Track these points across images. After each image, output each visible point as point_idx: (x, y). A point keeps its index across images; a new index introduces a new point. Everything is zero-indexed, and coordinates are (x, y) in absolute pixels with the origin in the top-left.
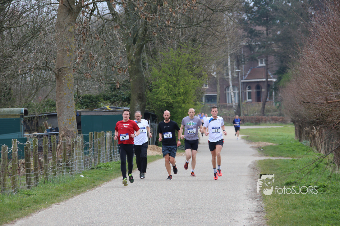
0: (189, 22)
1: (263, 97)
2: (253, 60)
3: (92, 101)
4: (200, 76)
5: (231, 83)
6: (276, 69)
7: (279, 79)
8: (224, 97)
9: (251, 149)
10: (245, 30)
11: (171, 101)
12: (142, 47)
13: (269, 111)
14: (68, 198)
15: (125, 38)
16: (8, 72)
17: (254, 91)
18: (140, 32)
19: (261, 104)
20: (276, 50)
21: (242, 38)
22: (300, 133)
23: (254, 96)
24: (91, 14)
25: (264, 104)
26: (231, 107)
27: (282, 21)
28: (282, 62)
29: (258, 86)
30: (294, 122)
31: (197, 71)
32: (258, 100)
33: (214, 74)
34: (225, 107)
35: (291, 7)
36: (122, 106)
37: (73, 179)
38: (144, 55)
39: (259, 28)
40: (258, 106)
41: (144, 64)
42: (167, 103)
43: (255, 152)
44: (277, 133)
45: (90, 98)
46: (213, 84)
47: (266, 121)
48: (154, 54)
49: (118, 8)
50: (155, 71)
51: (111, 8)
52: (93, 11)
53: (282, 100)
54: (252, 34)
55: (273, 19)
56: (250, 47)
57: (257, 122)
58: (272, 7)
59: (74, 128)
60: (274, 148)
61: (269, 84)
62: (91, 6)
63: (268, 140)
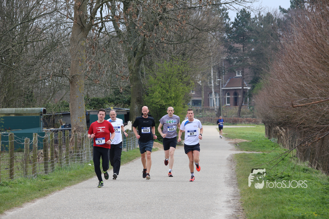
0: (180, 39)
1: (239, 102)
2: (232, 72)
3: (99, 103)
4: (188, 84)
5: (213, 90)
6: (250, 79)
7: (253, 87)
8: (207, 101)
9: (229, 145)
10: (225, 46)
11: (164, 104)
12: (141, 59)
13: (244, 114)
14: (78, 182)
15: (127, 52)
16: (30, 78)
17: (232, 97)
18: (139, 47)
19: (237, 107)
20: (250, 63)
21: (223, 53)
22: (269, 132)
23: (232, 101)
24: (100, 32)
25: (240, 108)
26: (213, 110)
27: (256, 40)
28: (255, 73)
29: (236, 93)
30: (264, 123)
31: (185, 79)
32: (236, 104)
33: (200, 82)
34: (208, 110)
35: (263, 29)
36: (123, 107)
37: (83, 167)
38: (142, 65)
39: (237, 45)
40: (236, 109)
41: (142, 73)
42: (161, 105)
43: (233, 147)
44: (251, 132)
45: (97, 100)
46: (199, 91)
47: (241, 122)
48: (150, 65)
49: (121, 27)
50: (152, 79)
51: (116, 26)
52: (101, 29)
53: (255, 105)
54: (231, 50)
55: (249, 38)
56: (229, 61)
57: (235, 122)
58: (248, 28)
59: (84, 125)
60: (248, 144)
61: (244, 92)
62: (100, 25)
63: (243, 138)
